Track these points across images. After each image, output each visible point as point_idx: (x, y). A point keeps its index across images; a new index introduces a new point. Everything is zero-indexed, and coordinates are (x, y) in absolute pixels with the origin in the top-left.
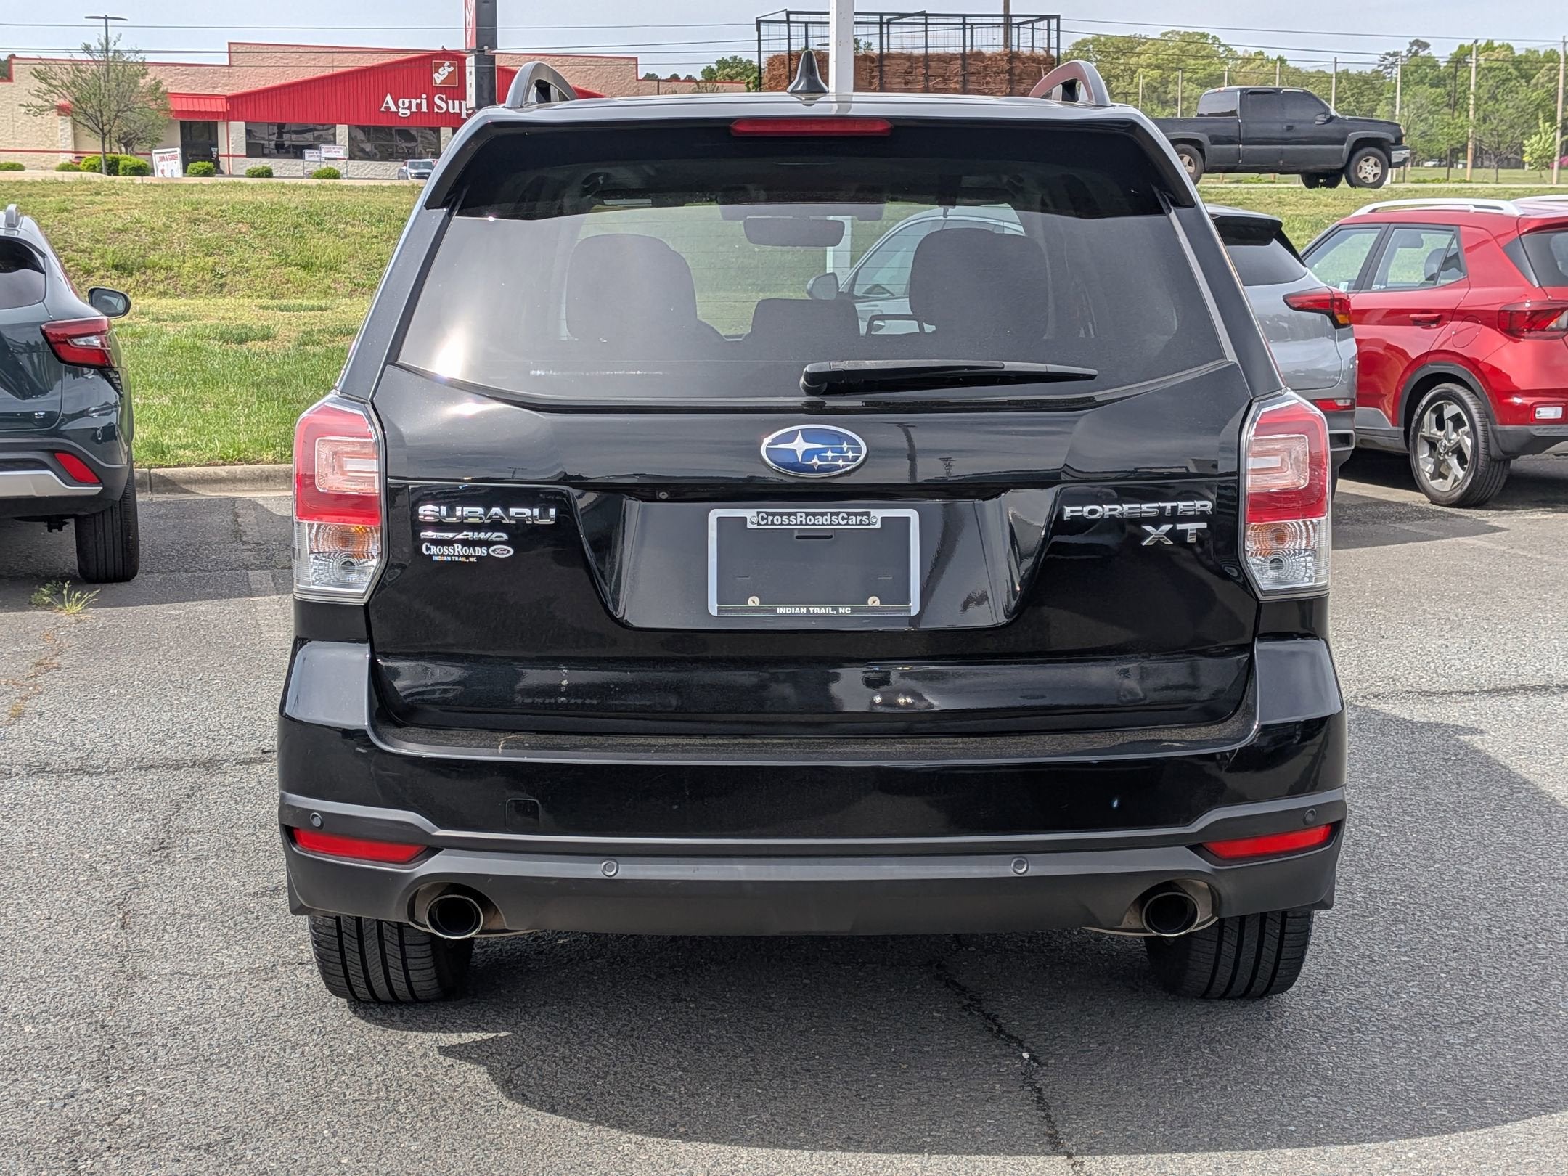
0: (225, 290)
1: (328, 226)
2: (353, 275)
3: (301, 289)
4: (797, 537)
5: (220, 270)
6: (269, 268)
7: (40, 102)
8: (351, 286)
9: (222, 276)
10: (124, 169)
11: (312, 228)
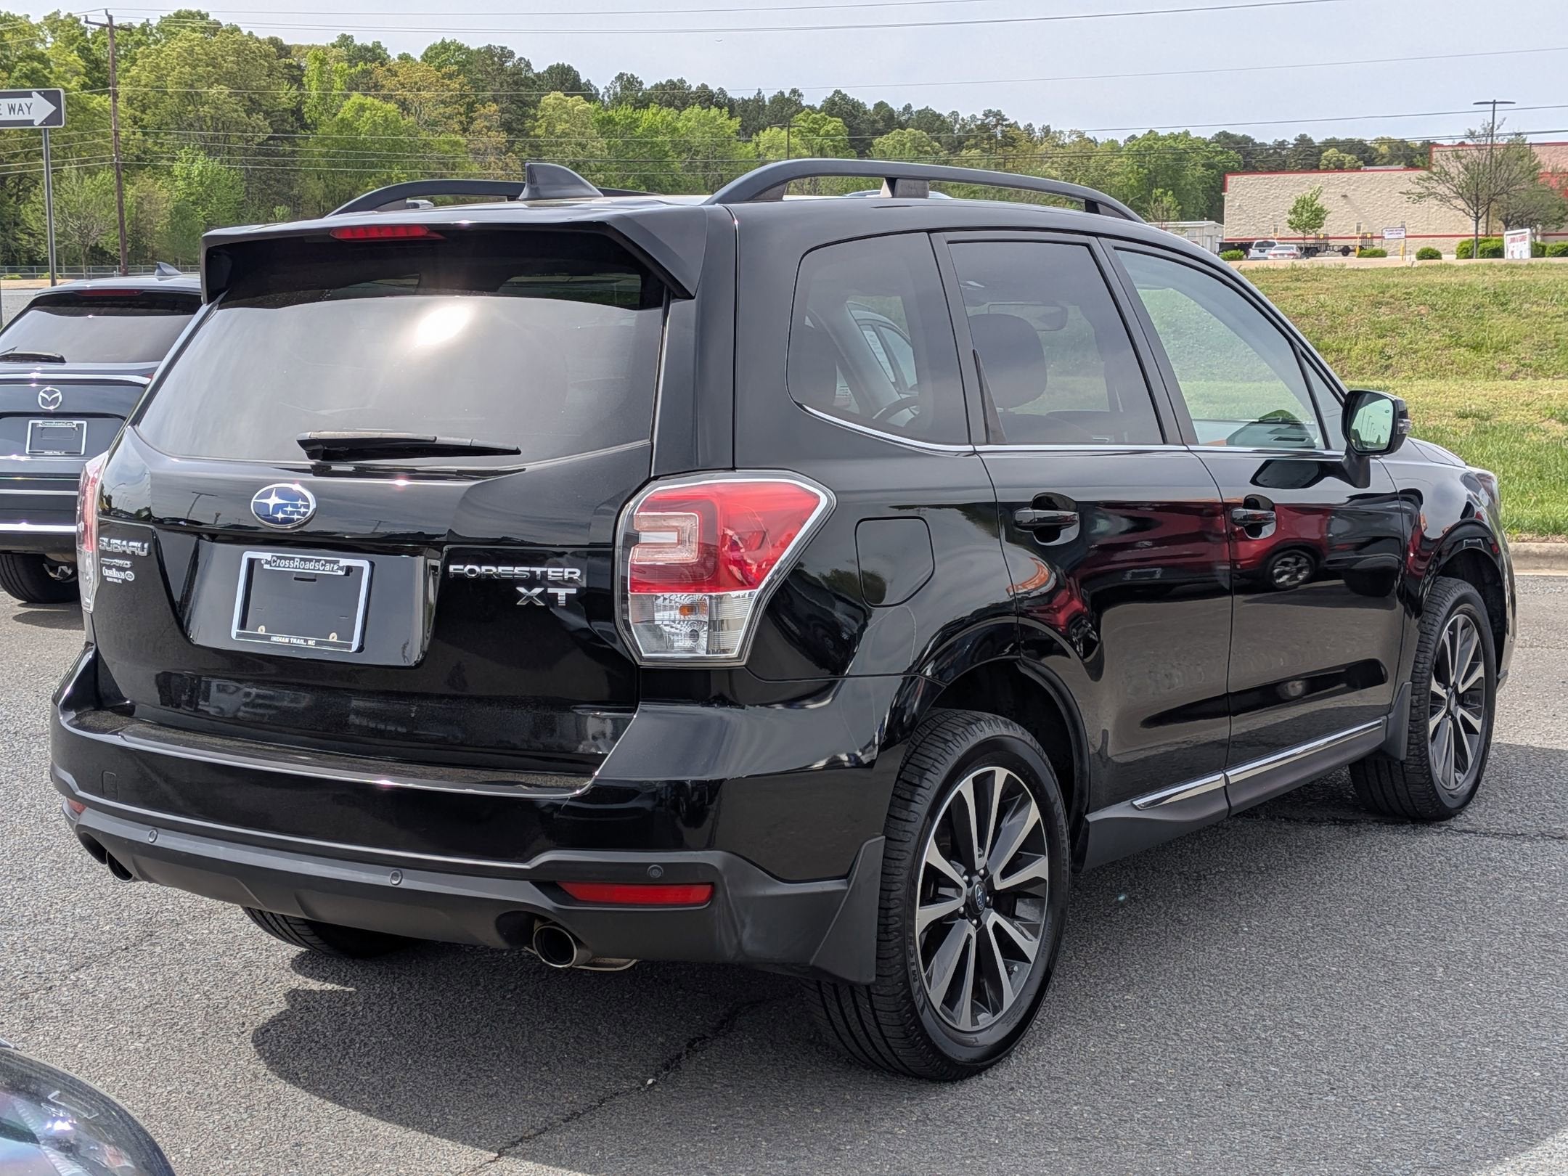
0: (1390, 372)
1: (1512, 306)
2: (1523, 355)
3: (1464, 370)
4: (296, 579)
5: (1389, 351)
6: (1438, 349)
7: (1419, 189)
8: (1515, 366)
9: (1390, 357)
10: (1482, 252)
11: (1495, 309)
